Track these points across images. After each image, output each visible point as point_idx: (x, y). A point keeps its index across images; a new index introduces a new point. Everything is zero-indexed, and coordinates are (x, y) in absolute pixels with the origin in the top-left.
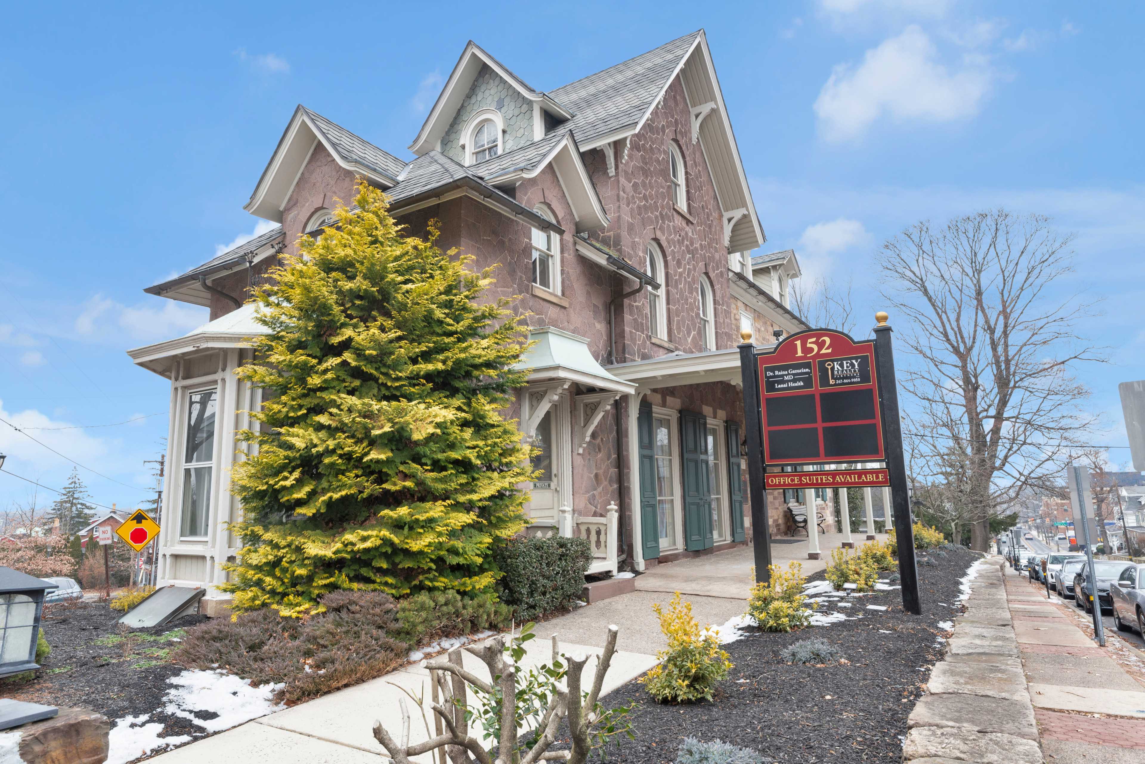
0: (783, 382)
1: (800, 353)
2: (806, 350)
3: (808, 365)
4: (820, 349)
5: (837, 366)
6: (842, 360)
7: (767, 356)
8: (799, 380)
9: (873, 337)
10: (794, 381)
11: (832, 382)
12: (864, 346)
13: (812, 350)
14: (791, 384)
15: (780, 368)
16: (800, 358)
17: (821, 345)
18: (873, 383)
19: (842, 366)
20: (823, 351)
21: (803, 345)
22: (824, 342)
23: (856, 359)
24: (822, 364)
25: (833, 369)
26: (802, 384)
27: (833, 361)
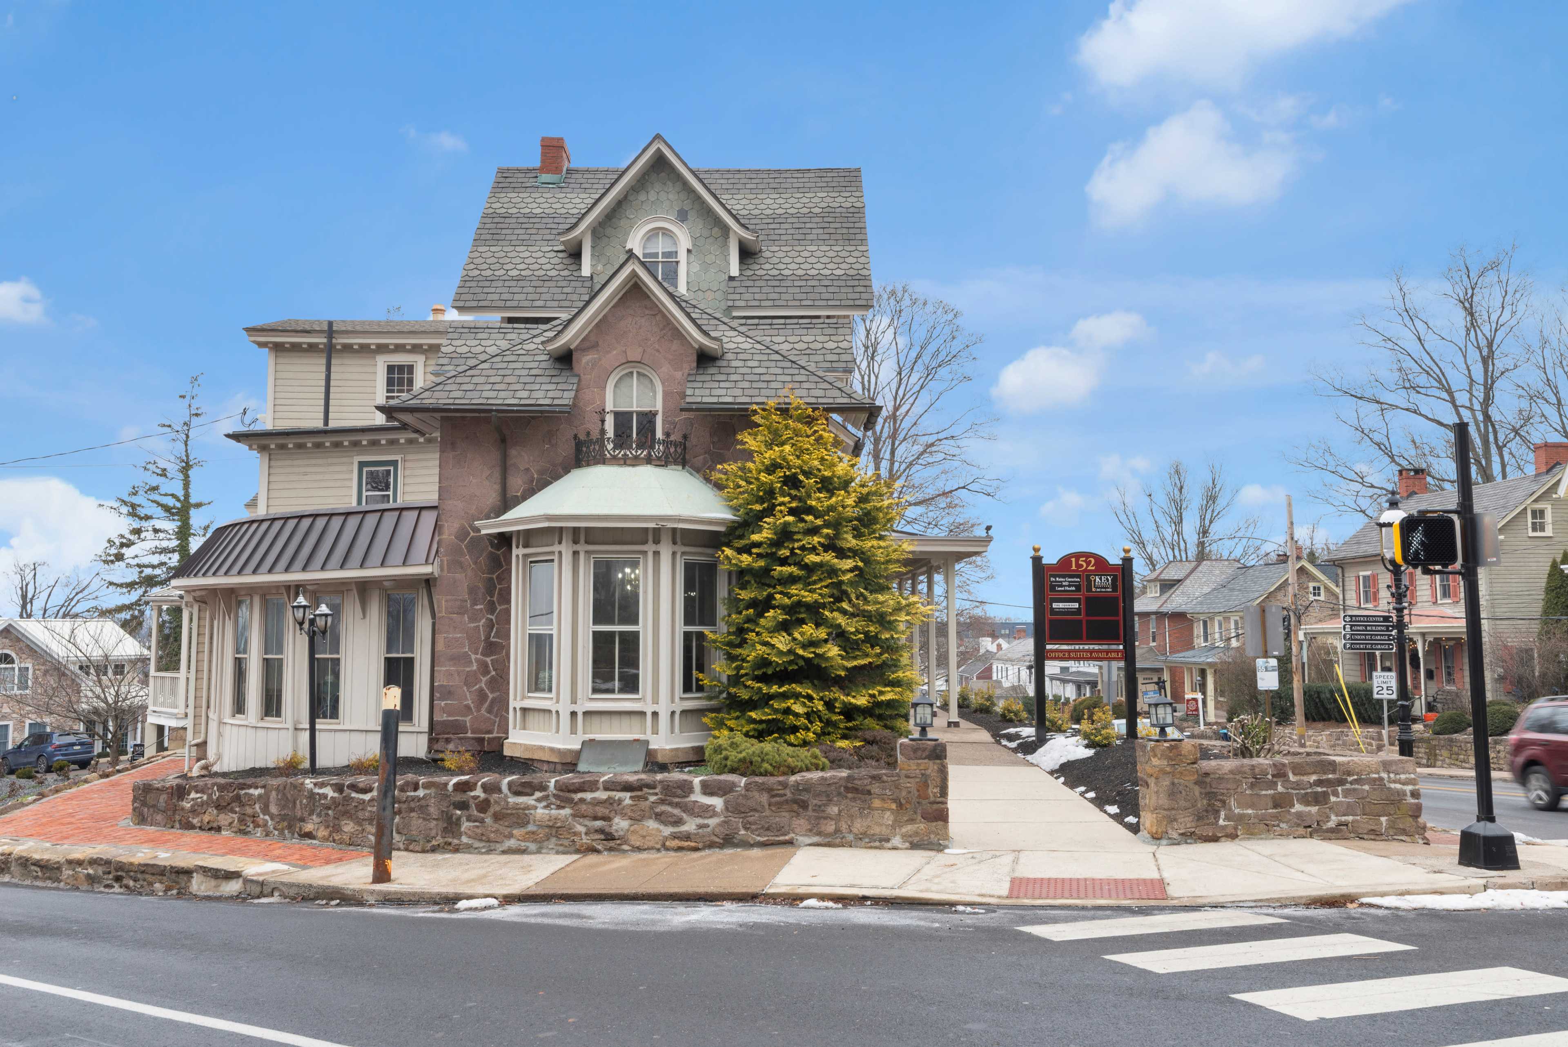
0: (1062, 586)
1: (1074, 568)
2: (1079, 566)
3: (1078, 576)
4: (1088, 566)
5: (1098, 579)
6: (1101, 575)
7: (1051, 567)
8: (1073, 586)
9: (1120, 562)
10: (1069, 586)
11: (1094, 589)
12: (1115, 568)
13: (1082, 566)
14: (1067, 588)
15: (1060, 576)
16: (1074, 571)
17: (1088, 563)
18: (1119, 592)
19: (1101, 579)
20: (1090, 568)
21: (1077, 561)
22: (1090, 561)
23: (1110, 575)
24: (1088, 576)
25: (1095, 580)
26: (1074, 588)
27: (1095, 575)
